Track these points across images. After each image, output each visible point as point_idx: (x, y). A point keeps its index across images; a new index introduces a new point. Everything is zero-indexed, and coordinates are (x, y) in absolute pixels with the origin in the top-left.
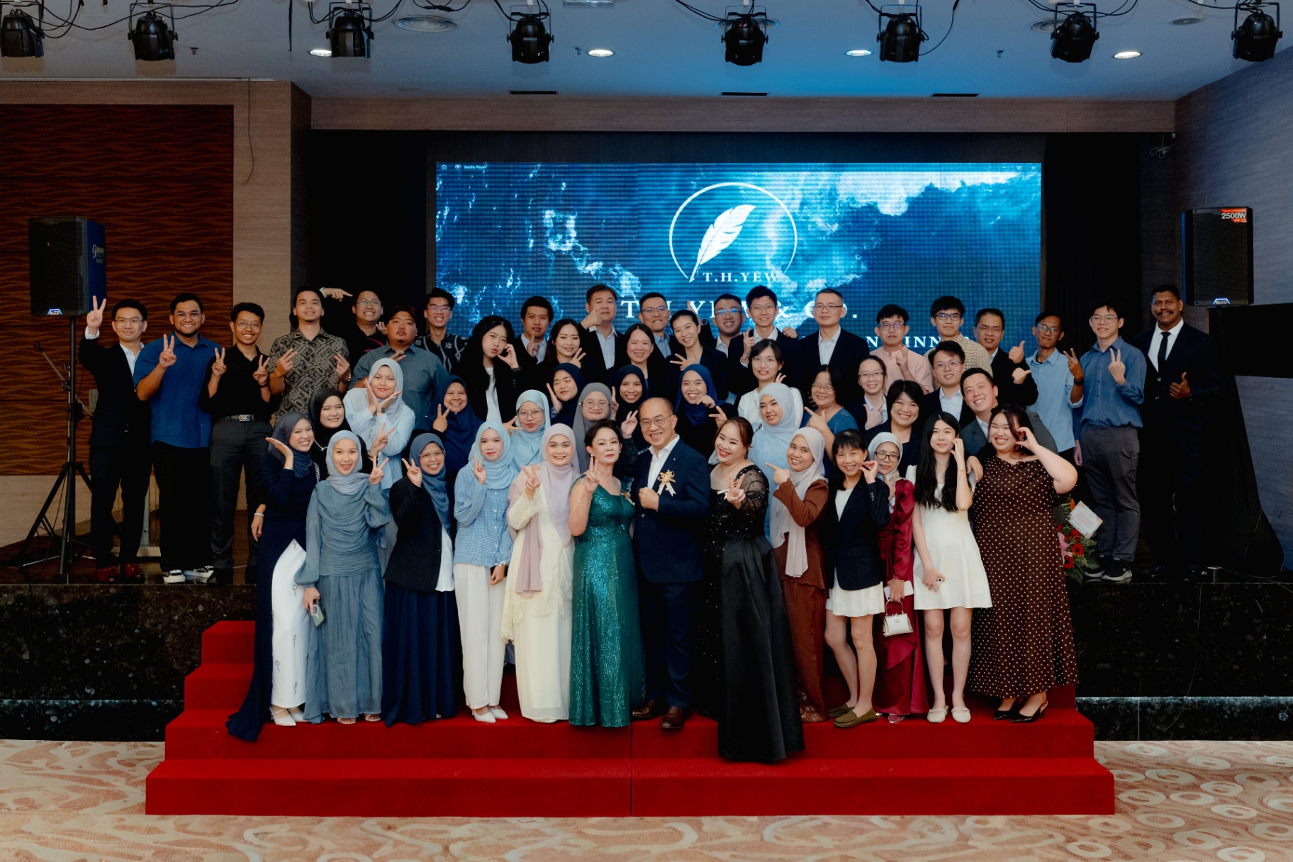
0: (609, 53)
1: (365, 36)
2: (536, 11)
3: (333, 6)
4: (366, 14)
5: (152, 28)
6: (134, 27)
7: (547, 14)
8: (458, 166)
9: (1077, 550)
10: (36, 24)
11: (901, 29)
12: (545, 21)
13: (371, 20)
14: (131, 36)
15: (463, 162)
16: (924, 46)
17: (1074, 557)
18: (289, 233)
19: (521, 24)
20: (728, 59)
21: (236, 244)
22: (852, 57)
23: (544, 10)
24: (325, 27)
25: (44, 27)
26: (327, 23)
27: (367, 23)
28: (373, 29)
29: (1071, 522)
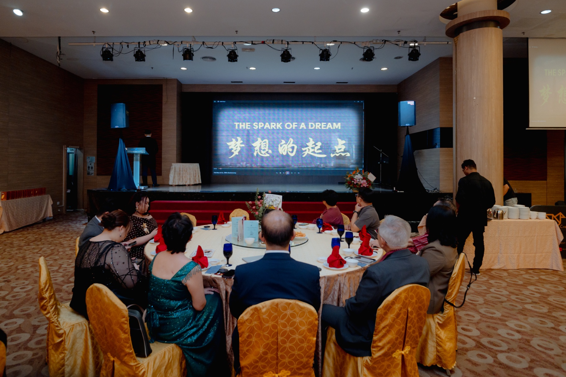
0: (255, 69)
1: (192, 55)
2: (234, 49)
3: (184, 48)
4: (192, 50)
5: (139, 53)
6: (135, 53)
7: (237, 49)
8: (218, 101)
9: (369, 185)
10: (111, 53)
11: (325, 53)
12: (236, 51)
13: (193, 51)
14: (135, 55)
15: (220, 100)
16: (330, 58)
17: (369, 186)
18: (176, 116)
19: (230, 52)
20: (282, 61)
21: (163, 119)
22: (316, 70)
23: (236, 48)
24: (182, 53)
25: (113, 53)
26: (182, 52)
27: (192, 52)
28: (194, 54)
29: (368, 178)
